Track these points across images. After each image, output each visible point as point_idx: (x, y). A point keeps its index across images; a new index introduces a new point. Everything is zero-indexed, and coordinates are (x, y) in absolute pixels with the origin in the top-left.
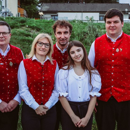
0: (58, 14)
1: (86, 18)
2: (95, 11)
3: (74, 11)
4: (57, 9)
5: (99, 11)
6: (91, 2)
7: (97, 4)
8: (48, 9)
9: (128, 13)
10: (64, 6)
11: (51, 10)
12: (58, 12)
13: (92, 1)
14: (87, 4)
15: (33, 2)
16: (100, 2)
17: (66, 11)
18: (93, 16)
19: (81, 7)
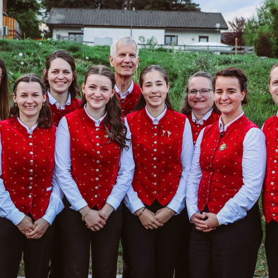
0: (82, 31)
1: (140, 39)
2: (155, 26)
3: (114, 24)
4: (80, 21)
5: (164, 26)
6: (145, 8)
7: (159, 12)
8: (62, 20)
9: (220, 31)
10: (93, 15)
11: (69, 23)
12: (83, 27)
13: (148, 7)
14: (139, 12)
15: (33, 6)
16: (164, 8)
17: (99, 24)
18: (154, 36)
19: (127, 17)
